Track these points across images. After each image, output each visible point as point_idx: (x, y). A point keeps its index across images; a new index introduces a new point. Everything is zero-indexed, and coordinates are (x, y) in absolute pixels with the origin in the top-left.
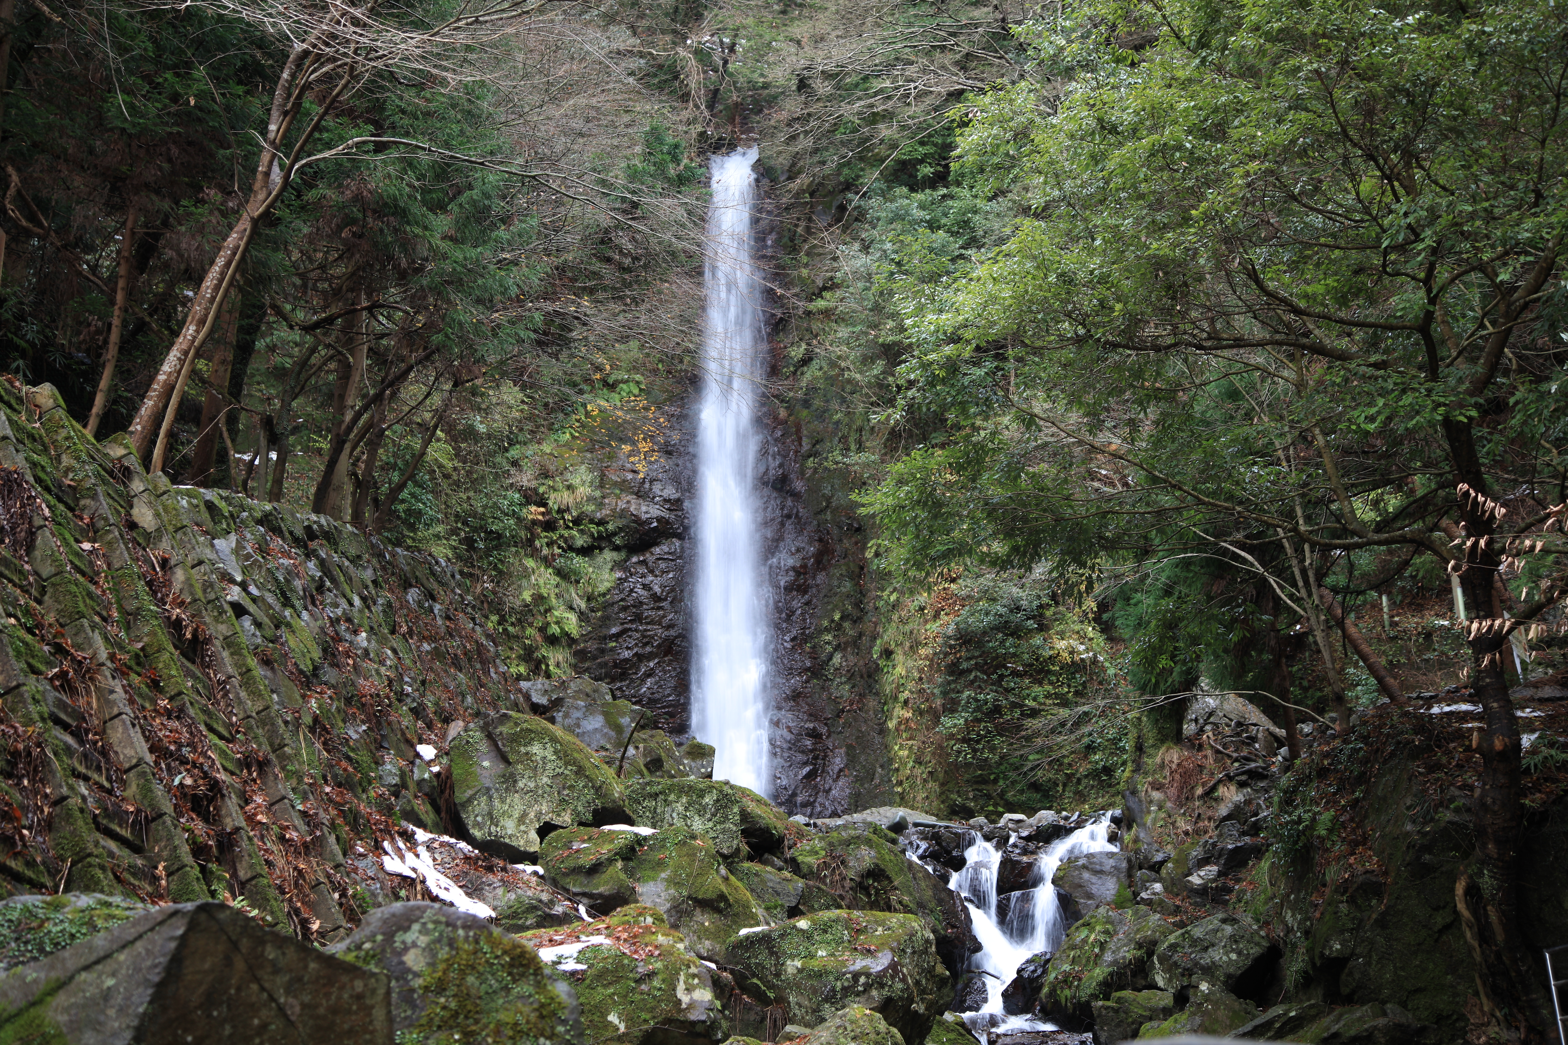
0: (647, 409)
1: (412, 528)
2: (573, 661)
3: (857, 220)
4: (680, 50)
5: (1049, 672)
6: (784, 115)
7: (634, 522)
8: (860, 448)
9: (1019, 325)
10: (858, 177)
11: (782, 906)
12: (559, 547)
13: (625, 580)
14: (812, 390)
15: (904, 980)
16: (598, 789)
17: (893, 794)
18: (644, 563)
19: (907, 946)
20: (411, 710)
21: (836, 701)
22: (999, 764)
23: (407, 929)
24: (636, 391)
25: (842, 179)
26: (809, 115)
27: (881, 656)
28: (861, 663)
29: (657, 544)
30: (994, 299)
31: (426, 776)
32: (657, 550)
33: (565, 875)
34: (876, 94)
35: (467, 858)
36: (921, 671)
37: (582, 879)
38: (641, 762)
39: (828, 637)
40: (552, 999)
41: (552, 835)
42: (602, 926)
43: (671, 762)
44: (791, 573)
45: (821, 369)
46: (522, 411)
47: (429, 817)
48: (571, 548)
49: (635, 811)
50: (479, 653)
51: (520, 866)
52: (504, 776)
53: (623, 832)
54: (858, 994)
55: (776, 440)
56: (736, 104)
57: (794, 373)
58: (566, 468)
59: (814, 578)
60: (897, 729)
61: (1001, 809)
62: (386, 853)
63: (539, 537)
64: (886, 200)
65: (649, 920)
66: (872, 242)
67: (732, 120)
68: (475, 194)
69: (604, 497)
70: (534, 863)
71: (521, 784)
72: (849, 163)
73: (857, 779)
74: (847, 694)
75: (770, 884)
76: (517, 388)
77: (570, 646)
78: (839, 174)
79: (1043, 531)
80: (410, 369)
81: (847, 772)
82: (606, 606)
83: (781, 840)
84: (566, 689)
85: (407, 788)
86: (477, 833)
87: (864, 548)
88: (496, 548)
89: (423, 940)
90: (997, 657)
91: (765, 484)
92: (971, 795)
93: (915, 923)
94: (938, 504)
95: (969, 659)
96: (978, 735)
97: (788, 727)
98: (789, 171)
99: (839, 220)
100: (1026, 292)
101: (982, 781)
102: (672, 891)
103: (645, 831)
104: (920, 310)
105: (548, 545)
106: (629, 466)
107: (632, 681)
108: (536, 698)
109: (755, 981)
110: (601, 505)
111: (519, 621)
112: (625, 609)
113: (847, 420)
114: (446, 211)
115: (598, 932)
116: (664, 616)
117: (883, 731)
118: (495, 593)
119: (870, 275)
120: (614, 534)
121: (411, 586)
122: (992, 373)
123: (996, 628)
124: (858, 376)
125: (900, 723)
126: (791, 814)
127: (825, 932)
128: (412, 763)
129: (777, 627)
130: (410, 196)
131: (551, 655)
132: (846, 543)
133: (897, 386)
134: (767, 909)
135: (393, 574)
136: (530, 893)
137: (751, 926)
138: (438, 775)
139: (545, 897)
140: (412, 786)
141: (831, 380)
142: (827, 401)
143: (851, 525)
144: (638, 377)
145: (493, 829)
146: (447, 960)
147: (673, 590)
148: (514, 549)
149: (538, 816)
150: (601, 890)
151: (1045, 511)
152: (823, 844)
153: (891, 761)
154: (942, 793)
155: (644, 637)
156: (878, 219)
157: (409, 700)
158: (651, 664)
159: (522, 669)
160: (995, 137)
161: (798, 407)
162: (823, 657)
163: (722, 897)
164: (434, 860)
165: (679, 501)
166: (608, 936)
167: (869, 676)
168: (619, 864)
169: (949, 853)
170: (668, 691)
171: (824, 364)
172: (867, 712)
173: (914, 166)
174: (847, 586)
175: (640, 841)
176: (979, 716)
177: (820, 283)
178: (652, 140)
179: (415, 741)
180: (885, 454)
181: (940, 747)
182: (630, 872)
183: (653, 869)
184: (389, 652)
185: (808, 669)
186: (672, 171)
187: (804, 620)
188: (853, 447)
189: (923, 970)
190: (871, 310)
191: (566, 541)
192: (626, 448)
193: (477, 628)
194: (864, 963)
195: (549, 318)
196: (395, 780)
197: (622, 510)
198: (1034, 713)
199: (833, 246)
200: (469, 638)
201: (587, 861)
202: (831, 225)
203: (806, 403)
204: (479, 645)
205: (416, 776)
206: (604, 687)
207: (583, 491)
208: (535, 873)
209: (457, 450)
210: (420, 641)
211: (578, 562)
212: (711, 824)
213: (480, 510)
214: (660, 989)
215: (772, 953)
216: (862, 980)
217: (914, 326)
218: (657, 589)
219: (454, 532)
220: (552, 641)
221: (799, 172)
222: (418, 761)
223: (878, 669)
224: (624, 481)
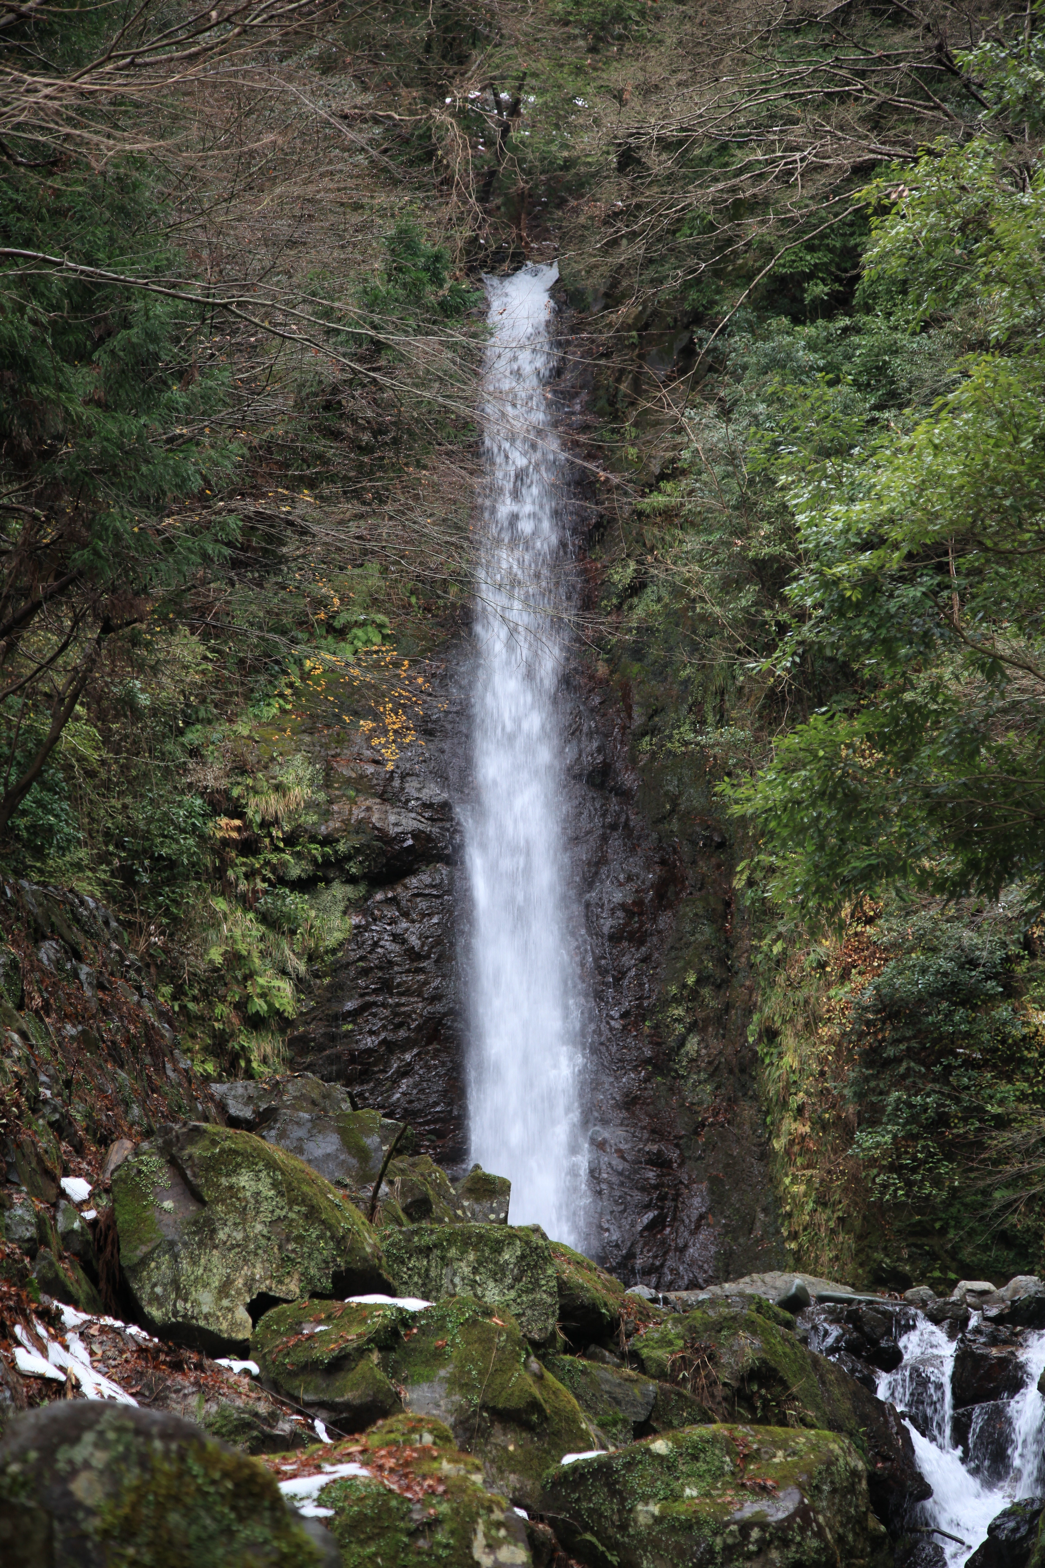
0: (397, 665)
1: (39, 853)
2: (288, 1054)
3: (711, 369)
4: (435, 111)
5: (1023, 1060)
6: (600, 209)
7: (378, 839)
8: (722, 721)
9: (975, 517)
10: (712, 303)
11: (625, 1421)
12: (264, 880)
13: (367, 928)
14: (645, 630)
15: (819, 1534)
16: (339, 1241)
17: (783, 1252)
18: (393, 901)
19: (823, 1481)
20: (51, 1124)
21: (691, 1110)
22: (948, 1204)
23: (75, 1441)
24: (377, 639)
25: (687, 307)
26: (639, 207)
27: (759, 1040)
28: (730, 1050)
29: (413, 872)
30: (934, 478)
31: (76, 1225)
32: (413, 881)
33: (292, 1375)
34: (740, 172)
35: (142, 1351)
36: (822, 1061)
37: (318, 1380)
38: (398, 1204)
39: (679, 1012)
40: (299, 1546)
41: (271, 1312)
42: (354, 1448)
43: (444, 1204)
44: (620, 914)
45: (659, 600)
46: (203, 672)
47: (81, 1287)
48: (282, 881)
49: (396, 1276)
50: (149, 1041)
51: (224, 1362)
52: (195, 1223)
53: (381, 1306)
54: (749, 1557)
55: (592, 710)
56: (521, 195)
57: (619, 607)
58: (273, 759)
59: (654, 920)
60: (788, 1152)
61: (953, 1276)
62: (19, 1344)
63: (234, 865)
64: (757, 338)
65: (428, 1438)
66: (735, 403)
67: (515, 220)
68: (135, 334)
69: (331, 802)
70: (244, 1357)
71: (222, 1235)
72: (698, 281)
73: (728, 1230)
74: (708, 1099)
75: (606, 1387)
76: (195, 638)
77: (282, 1031)
78: (684, 299)
79: (1016, 836)
80: (35, 607)
81: (711, 1219)
82: (338, 968)
83: (615, 1322)
84: (280, 1094)
85: (47, 1245)
86: (156, 1313)
87: (731, 873)
88: (168, 882)
89: (100, 1458)
90: (941, 1038)
91: (577, 777)
92: (905, 1254)
93: (836, 1445)
94: (853, 797)
95: (896, 1042)
96: (914, 1159)
97: (619, 1151)
98: (606, 295)
99: (683, 371)
100: (986, 465)
101: (921, 1231)
102: (456, 1398)
103: (413, 1304)
104: (821, 499)
105: (247, 876)
106: (368, 753)
107: (379, 1083)
108: (236, 1109)
109: (588, 1536)
110: (326, 815)
111: (205, 993)
112: (365, 972)
113: (700, 677)
114: (90, 362)
115: (349, 1458)
116: (426, 983)
117: (765, 1155)
118: (166, 951)
119: (732, 453)
120: (348, 858)
121: (45, 938)
122: (933, 593)
123: (938, 994)
124: (717, 609)
125: (791, 1143)
126: (628, 1285)
127: (695, 1458)
128: (55, 1206)
129: (599, 996)
130: (34, 339)
131: (253, 1045)
132: (703, 867)
133: (778, 623)
134: (602, 1425)
135: (18, 919)
136: (239, 1403)
137: (580, 1451)
138: (94, 1223)
139: (263, 1408)
140: (55, 1241)
141: (675, 617)
142: (670, 649)
143: (709, 838)
144: (381, 618)
145: (180, 1305)
146: (137, 1489)
147: (438, 942)
148: (194, 884)
149: (250, 1283)
150: (348, 1396)
151: (1018, 804)
152: (680, 1329)
153: (779, 1201)
154: (859, 1251)
155: (396, 1014)
156: (745, 368)
157: (47, 1110)
158: (408, 1057)
159: (210, 1067)
160: (932, 227)
161: (625, 659)
162: (671, 1041)
163: (534, 1406)
164: (92, 1353)
165: (445, 806)
166: (365, 1464)
167: (743, 1071)
168: (375, 1357)
169: (875, 1342)
170: (433, 1098)
171: (664, 593)
172: (740, 1126)
173: (799, 284)
174: (705, 933)
175: (406, 1319)
176: (915, 1129)
177: (655, 468)
178: (400, 248)
179: (58, 1172)
180: (761, 729)
181: (855, 1178)
182: (392, 1369)
183: (427, 1363)
184: (16, 1037)
185: (648, 1061)
186: (431, 295)
187: (641, 985)
188: (711, 719)
189: (849, 1519)
190: (735, 508)
191: (274, 870)
192: (366, 725)
193: (145, 1002)
194: (757, 1508)
195: (251, 522)
196: (29, 1232)
197: (360, 822)
198: (1002, 1123)
199: (675, 411)
200: (134, 1018)
201: (324, 1352)
202: (672, 379)
203: (638, 653)
204: (148, 1028)
205: (61, 1226)
206: (339, 1090)
207: (300, 793)
208: (246, 1372)
209: (107, 734)
210: (61, 1019)
211: (293, 901)
212: (513, 1294)
213: (142, 825)
214: (447, 1546)
215: (613, 1493)
216: (755, 1534)
217: (809, 524)
218: (414, 941)
219: (103, 858)
220: (256, 1023)
221: (625, 295)
222: (63, 1203)
223: (756, 1060)
224: (361, 777)
